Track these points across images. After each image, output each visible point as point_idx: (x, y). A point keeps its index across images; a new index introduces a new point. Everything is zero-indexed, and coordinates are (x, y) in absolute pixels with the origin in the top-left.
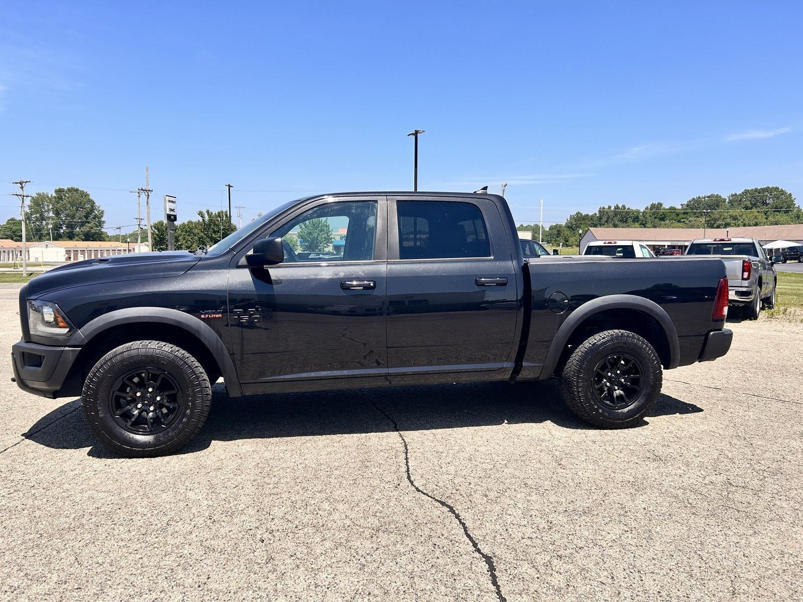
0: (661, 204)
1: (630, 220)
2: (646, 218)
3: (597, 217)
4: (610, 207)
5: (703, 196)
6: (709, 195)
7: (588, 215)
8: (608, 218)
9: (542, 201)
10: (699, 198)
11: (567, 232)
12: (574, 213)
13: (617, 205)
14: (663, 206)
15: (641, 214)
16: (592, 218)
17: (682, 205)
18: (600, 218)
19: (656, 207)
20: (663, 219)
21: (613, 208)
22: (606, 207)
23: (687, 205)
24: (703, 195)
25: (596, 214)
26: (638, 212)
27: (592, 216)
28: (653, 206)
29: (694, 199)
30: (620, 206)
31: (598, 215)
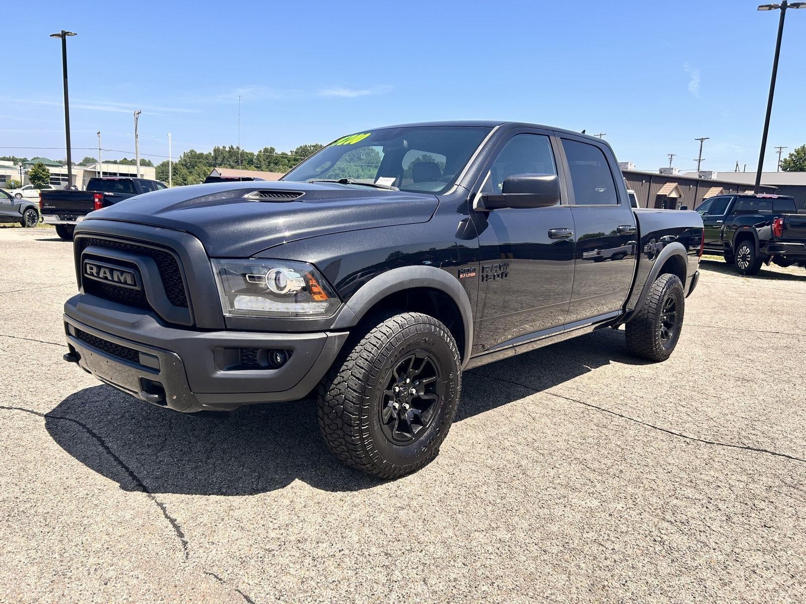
0: (273, 150)
1: (245, 163)
2: (260, 162)
3: (213, 157)
4: (224, 147)
5: (310, 145)
6: (314, 144)
7: (202, 154)
8: (224, 158)
9: (170, 135)
10: (306, 146)
11: (184, 171)
12: (187, 151)
13: (232, 147)
14: (276, 151)
15: (255, 157)
16: (207, 157)
17: (291, 151)
18: (215, 158)
19: (269, 152)
20: (276, 164)
21: (227, 149)
22: (221, 148)
23: (296, 153)
24: (308, 144)
25: (210, 153)
26: (252, 154)
27: (207, 155)
28: (266, 150)
29: (301, 147)
30: (235, 147)
31: (213, 155)
